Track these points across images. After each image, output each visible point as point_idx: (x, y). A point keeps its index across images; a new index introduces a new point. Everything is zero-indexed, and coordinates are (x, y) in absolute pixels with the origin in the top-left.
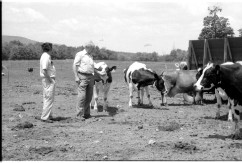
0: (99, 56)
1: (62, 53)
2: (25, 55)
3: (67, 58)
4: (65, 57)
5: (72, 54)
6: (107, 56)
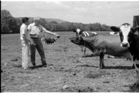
0: (101, 29)
2: (59, 29)
5: (85, 28)
6: (105, 29)
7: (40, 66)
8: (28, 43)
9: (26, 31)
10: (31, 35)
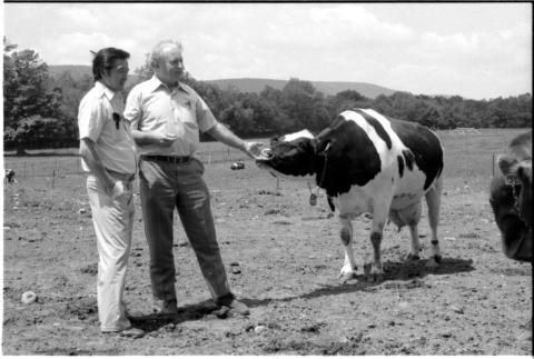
1: (451, 114)
3: (462, 126)
4: (459, 123)
7: (199, 312)
8: (112, 186)
9: (105, 122)
10: (143, 142)
